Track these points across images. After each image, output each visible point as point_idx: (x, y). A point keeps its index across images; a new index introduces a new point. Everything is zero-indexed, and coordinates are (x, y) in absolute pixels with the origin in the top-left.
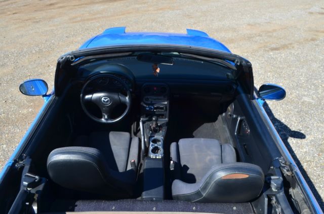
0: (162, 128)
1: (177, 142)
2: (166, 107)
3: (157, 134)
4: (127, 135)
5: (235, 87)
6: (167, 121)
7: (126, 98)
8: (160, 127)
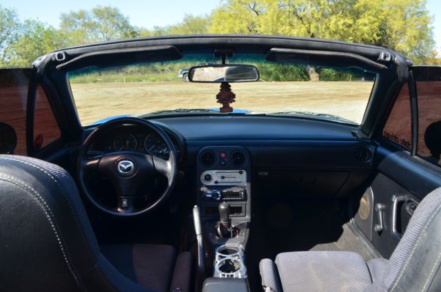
0: (239, 231)
1: (273, 259)
2: (245, 192)
3: (230, 240)
4: (168, 249)
5: (371, 149)
6: (249, 221)
7: (166, 165)
8: (236, 230)
